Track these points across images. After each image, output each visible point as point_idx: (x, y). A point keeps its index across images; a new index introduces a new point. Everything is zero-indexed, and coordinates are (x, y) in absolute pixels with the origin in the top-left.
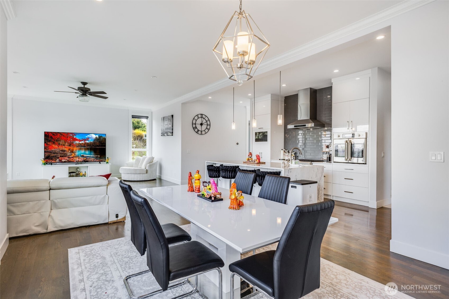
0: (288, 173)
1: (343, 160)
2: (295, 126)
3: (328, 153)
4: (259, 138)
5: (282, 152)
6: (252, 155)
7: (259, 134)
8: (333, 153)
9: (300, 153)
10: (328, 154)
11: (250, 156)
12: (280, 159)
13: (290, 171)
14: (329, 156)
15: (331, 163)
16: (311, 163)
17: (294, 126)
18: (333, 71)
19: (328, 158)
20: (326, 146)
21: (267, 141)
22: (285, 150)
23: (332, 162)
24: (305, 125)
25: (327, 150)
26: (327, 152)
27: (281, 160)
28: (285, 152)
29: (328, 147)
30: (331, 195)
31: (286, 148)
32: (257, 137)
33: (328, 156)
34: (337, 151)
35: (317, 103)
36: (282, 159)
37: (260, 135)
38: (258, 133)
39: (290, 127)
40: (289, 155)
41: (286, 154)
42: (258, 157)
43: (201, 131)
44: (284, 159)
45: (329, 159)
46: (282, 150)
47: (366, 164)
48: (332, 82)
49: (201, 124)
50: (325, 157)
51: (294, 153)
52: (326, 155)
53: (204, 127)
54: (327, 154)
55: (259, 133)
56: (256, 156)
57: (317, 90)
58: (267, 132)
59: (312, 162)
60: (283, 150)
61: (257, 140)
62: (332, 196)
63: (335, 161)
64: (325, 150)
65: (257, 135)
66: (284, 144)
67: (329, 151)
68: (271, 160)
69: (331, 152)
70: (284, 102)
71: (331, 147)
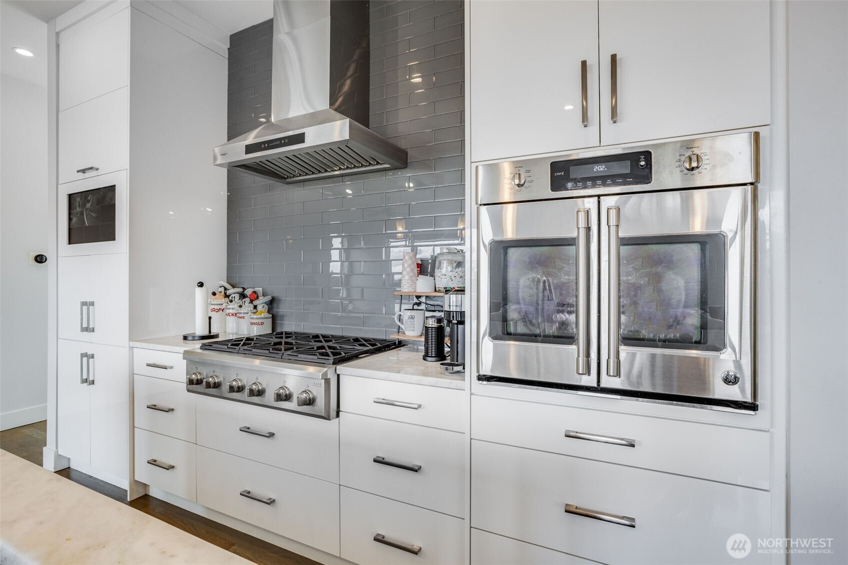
2: (249, 148)
4: (83, 222)
5: (201, 295)
7: (84, 205)
8: (476, 307)
10: (423, 307)
12: (185, 338)
14: (435, 325)
16: (333, 369)
19: (432, 335)
20: (419, 266)
21: (114, 239)
22: (228, 286)
25: (423, 285)
26: (418, 297)
27: (195, 338)
28: (226, 296)
32: (74, 220)
33: (432, 323)
37: (88, 205)
38: (78, 199)
40: (242, 310)
41: (231, 306)
46: (201, 285)
47: (753, 407)
50: (412, 324)
51: (268, 298)
52: (419, 316)
54: (419, 304)
55: (85, 194)
58: (112, 189)
59: (341, 367)
60: (207, 288)
61: (74, 236)
63: (489, 373)
64: (414, 283)
65: (76, 209)
66: (228, 255)
67: (439, 291)
68: (133, 344)
69: (453, 297)
70: (227, 60)
71: (449, 269)
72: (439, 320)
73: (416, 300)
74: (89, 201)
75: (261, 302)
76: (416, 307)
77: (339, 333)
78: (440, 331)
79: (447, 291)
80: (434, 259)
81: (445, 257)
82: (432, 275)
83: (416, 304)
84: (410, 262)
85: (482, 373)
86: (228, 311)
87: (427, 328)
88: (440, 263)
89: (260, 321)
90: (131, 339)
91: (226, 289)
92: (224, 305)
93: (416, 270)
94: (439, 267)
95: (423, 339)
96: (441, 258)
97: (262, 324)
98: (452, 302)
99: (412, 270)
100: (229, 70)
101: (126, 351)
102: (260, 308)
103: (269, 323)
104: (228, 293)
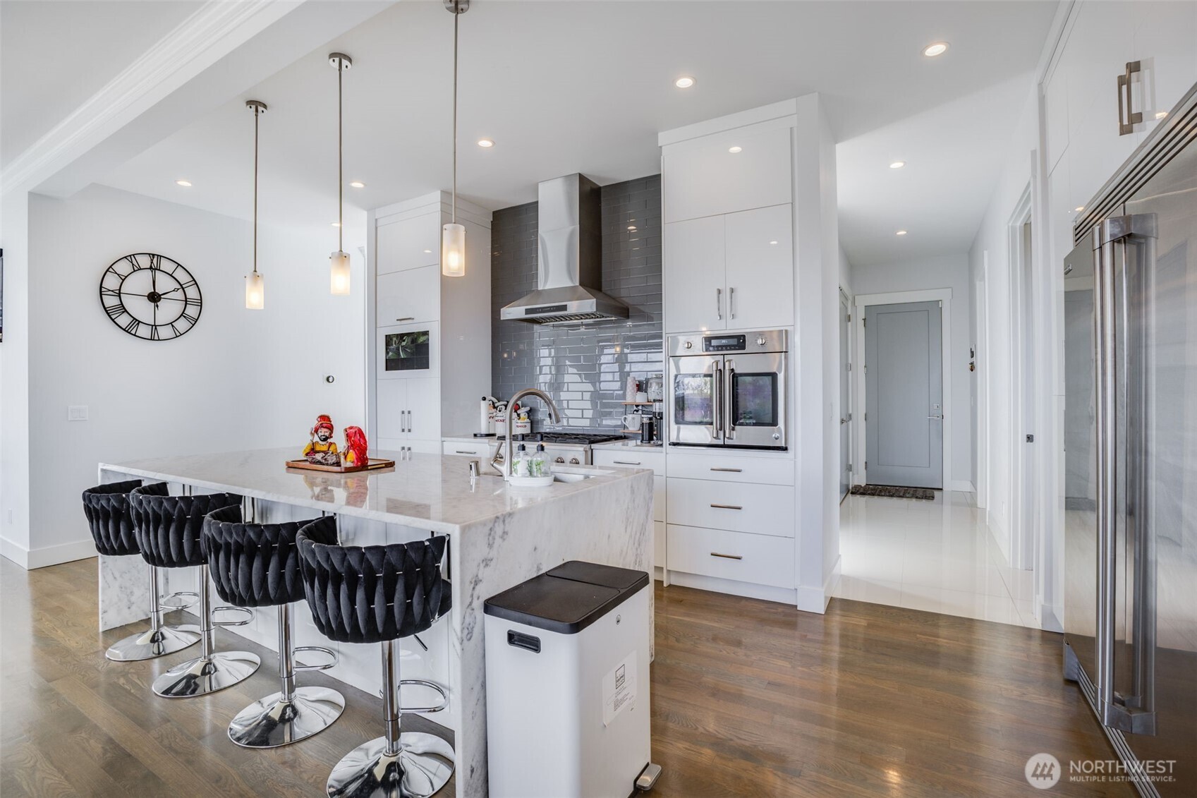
0: (490, 546)
1: (704, 434)
2: (528, 311)
3: (640, 408)
4: (399, 354)
5: (484, 406)
6: (331, 428)
7: (400, 343)
8: (668, 408)
9: (550, 415)
10: (640, 412)
11: (324, 432)
12: (475, 435)
13: (499, 529)
14: (648, 422)
15: (661, 445)
16: (587, 446)
17: (523, 308)
18: (674, 81)
19: (646, 428)
20: (637, 385)
21: (428, 368)
22: (495, 400)
23: (666, 442)
24: (564, 308)
25: (640, 398)
26: (637, 406)
27: (482, 436)
28: (494, 407)
29: (641, 387)
30: (663, 568)
31: (497, 395)
32: (390, 354)
33: (646, 421)
34: (681, 403)
35: (601, 233)
36: (484, 431)
37: (404, 344)
38: (394, 339)
39: (512, 312)
41: (500, 414)
42: (357, 440)
43: (155, 327)
44: (491, 432)
45: (651, 433)
46: (484, 399)
47: (785, 449)
48: (659, 145)
49: (154, 297)
50: (633, 423)
51: (528, 409)
52: (637, 417)
53: (169, 309)
54: (637, 411)
55: (401, 337)
56: (347, 435)
57: (602, 190)
58: (426, 333)
59: (594, 446)
60: (487, 401)
61: (391, 365)
62: (665, 571)
63: (675, 441)
64: (634, 397)
65: (392, 345)
66: (492, 377)
67: (650, 402)
68: (443, 439)
69: (657, 404)
70: (490, 231)
71: (657, 387)
72: (651, 419)
73: (635, 408)
74: (404, 341)
75: (523, 411)
76: (635, 412)
77: (582, 433)
78: (651, 425)
79: (655, 401)
80: (647, 380)
81: (654, 380)
82: (646, 392)
83: (635, 410)
84: (632, 383)
85: (671, 441)
86: (497, 418)
87: (642, 425)
88: (651, 384)
89: (524, 424)
90: (443, 435)
91: (493, 403)
92: (495, 414)
93: (636, 388)
94: (651, 387)
95: (640, 432)
96: (651, 381)
97: (525, 426)
98: (657, 407)
99: (633, 389)
100: (492, 238)
101: (439, 444)
102: (522, 416)
103: (529, 425)
104: (496, 405)
